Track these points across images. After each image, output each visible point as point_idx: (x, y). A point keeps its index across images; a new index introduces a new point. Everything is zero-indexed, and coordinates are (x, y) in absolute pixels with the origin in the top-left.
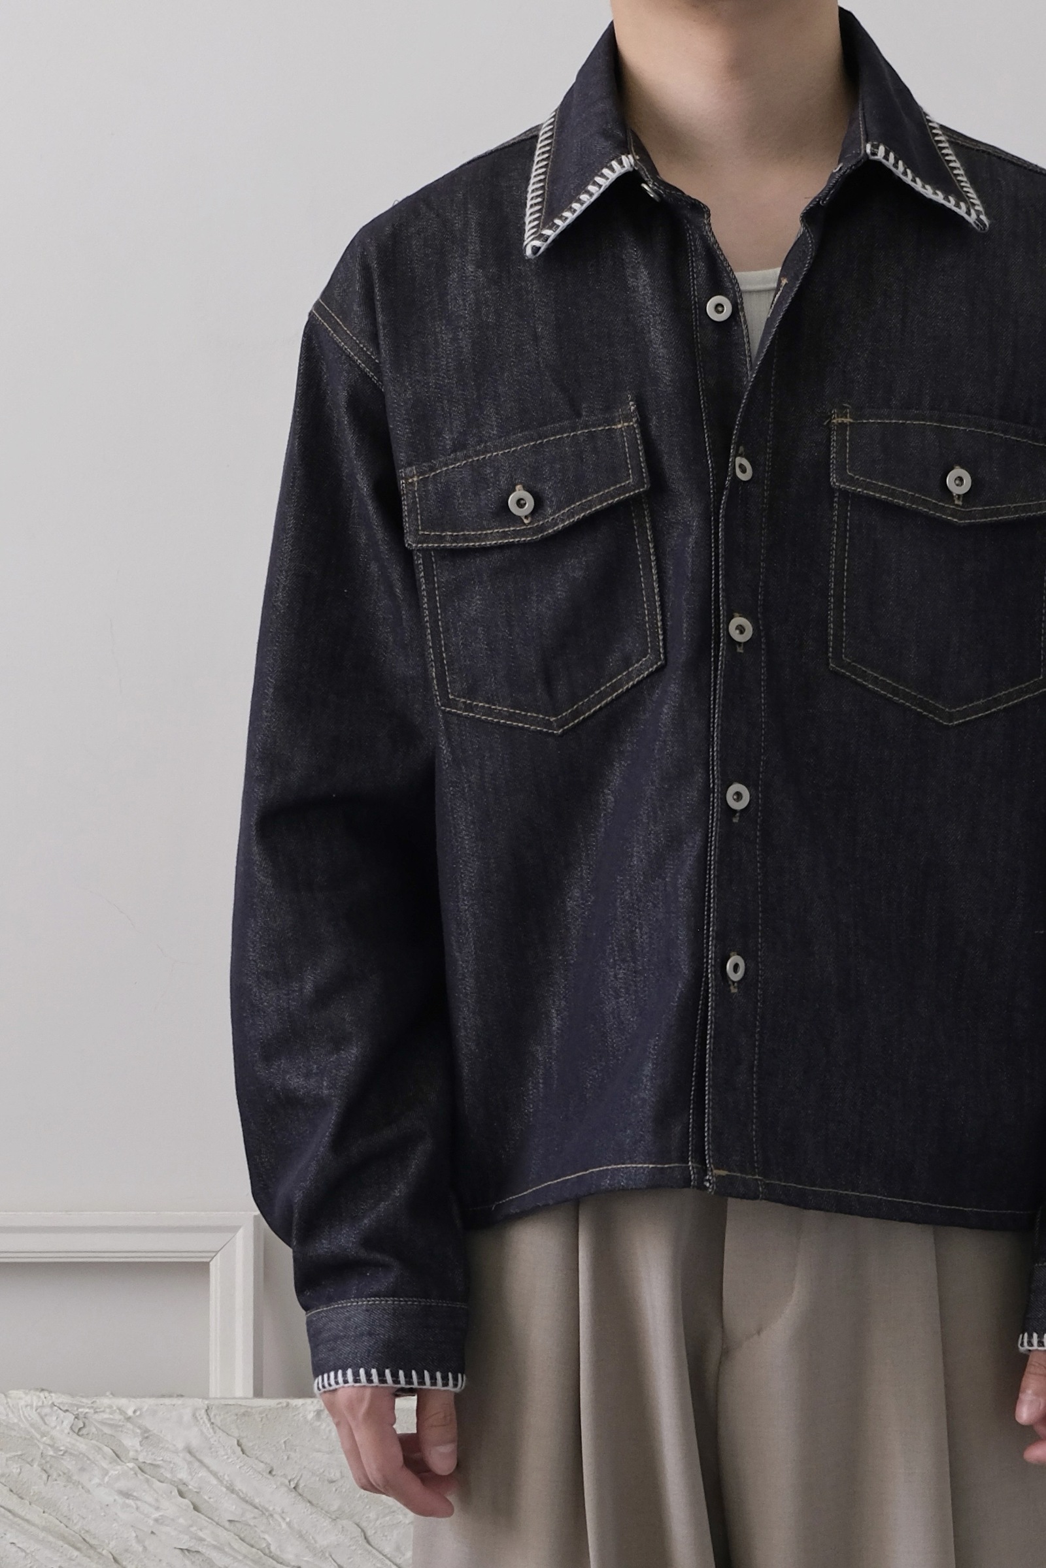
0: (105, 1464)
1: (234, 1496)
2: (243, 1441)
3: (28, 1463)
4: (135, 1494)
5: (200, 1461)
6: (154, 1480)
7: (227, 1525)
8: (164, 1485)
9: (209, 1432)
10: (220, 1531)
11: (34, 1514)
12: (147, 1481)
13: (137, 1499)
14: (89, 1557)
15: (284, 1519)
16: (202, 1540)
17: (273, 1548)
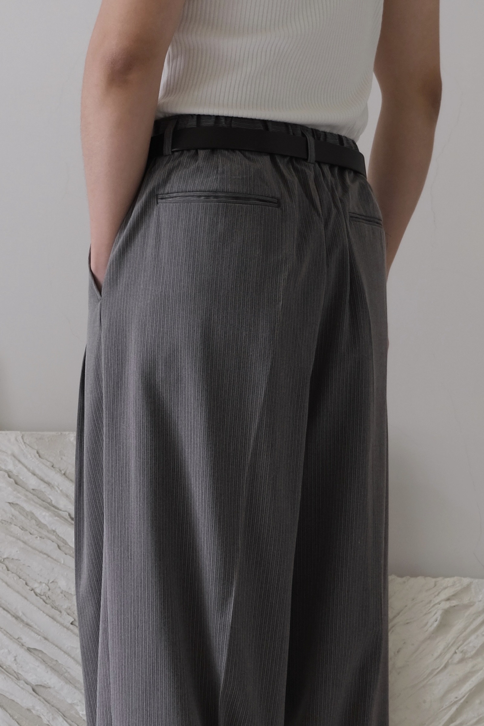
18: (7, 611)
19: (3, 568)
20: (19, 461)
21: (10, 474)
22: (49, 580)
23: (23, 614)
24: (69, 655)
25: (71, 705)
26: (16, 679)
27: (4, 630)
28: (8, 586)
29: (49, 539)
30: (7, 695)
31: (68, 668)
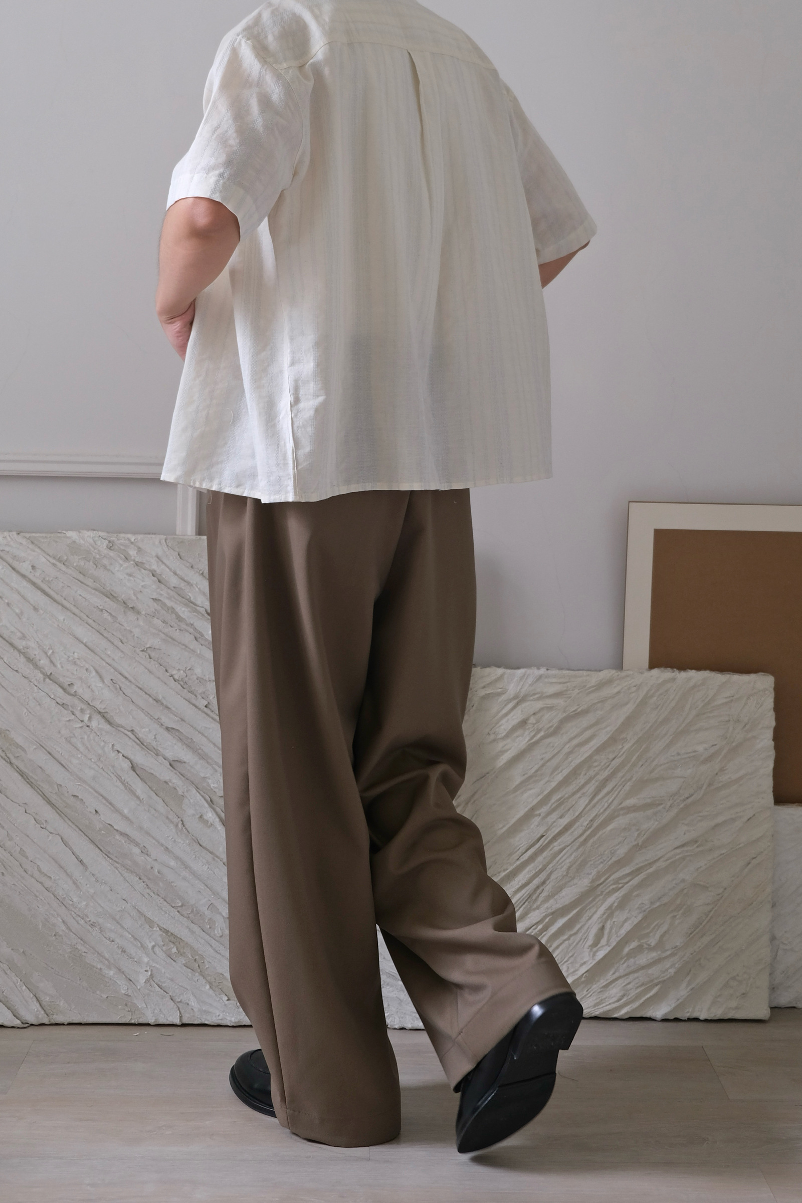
0: (121, 562)
1: (176, 576)
2: (181, 554)
3: (88, 561)
4: (134, 575)
5: (162, 561)
6: (142, 569)
7: (173, 588)
8: (146, 572)
9: (166, 549)
10: (169, 591)
11: (89, 582)
12: (139, 570)
13: (135, 577)
14: (114, 601)
15: (197, 587)
16: (163, 595)
17: (192, 599)
18: (149, 695)
19: (146, 656)
20: (163, 563)
21: (154, 573)
22: (186, 668)
23: (163, 698)
24: (203, 735)
25: (204, 777)
26: (156, 755)
27: (146, 712)
28: (150, 672)
29: (187, 631)
30: (147, 769)
31: (202, 745)
